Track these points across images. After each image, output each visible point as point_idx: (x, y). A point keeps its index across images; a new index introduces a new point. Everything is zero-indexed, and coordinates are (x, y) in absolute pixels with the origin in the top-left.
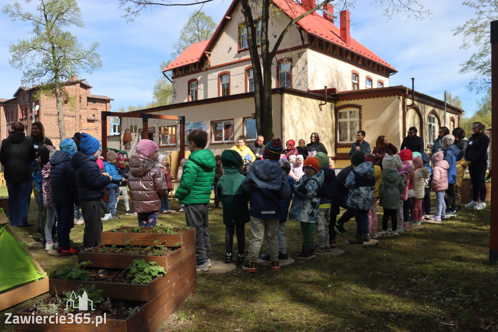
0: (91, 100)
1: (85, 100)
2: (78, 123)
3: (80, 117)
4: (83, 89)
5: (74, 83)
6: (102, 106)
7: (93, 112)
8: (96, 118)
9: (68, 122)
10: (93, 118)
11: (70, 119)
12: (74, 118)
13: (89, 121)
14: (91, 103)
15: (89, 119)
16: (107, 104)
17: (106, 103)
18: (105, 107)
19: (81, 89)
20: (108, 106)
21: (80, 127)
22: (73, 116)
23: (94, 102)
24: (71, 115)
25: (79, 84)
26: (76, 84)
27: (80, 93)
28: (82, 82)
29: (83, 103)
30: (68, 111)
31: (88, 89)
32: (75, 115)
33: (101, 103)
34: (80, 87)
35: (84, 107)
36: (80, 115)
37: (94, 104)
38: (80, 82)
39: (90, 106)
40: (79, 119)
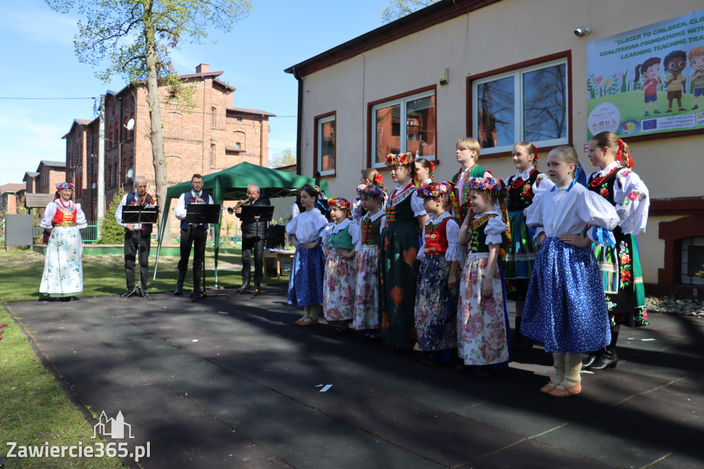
0: (230, 113)
1: (221, 112)
2: (207, 154)
3: (212, 145)
4: (220, 93)
5: (200, 79)
6: (254, 126)
7: (238, 138)
8: (243, 149)
9: (189, 153)
10: (236, 148)
11: (193, 147)
12: (200, 146)
13: (229, 152)
14: (234, 120)
15: (229, 149)
16: (264, 122)
17: (260, 122)
18: (258, 130)
19: (214, 89)
20: (265, 128)
21: (211, 162)
22: (199, 142)
23: (240, 119)
24: (194, 139)
25: (210, 81)
26: (206, 80)
27: (213, 99)
28: (217, 78)
29: (217, 119)
30: (189, 132)
31: (228, 92)
32: (201, 139)
33: (252, 121)
34: (211, 86)
35: (221, 127)
36: (212, 140)
37: (239, 122)
38: (213, 77)
39: (231, 126)
40: (209, 147)
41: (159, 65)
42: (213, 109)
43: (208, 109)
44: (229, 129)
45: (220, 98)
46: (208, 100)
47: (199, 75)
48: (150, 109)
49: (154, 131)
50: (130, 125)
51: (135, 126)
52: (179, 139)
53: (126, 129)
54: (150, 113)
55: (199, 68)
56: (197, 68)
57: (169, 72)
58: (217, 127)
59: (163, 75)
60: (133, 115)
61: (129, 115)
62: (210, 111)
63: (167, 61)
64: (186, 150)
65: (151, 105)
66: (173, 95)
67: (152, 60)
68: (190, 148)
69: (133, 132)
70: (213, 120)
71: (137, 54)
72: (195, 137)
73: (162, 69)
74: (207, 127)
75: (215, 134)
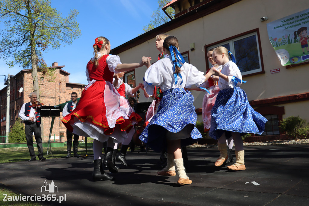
0: (68, 85)
1: (64, 85)
2: (58, 103)
3: (60, 99)
4: (63, 76)
6: (78, 91)
9: (49, 103)
12: (54, 99)
14: (70, 88)
17: (82, 89)
19: (60, 74)
22: (54, 98)
23: (72, 87)
24: (52, 96)
25: (59, 70)
26: (57, 70)
27: (60, 79)
28: (61, 69)
29: (62, 87)
30: (49, 93)
31: (66, 75)
32: (55, 96)
33: (78, 89)
34: (59, 73)
35: (64, 91)
36: (60, 97)
37: (72, 89)
38: (60, 68)
39: (68, 91)
40: (59, 100)
41: (37, 60)
42: (60, 83)
43: (58, 83)
44: (67, 92)
45: (63, 78)
46: (58, 78)
47: (53, 67)
48: (33, 80)
49: (35, 90)
50: (21, 90)
51: (23, 90)
52: (44, 97)
53: (19, 92)
54: (33, 81)
55: (53, 64)
56: (52, 64)
57: (42, 63)
58: (62, 91)
59: (39, 65)
60: (22, 86)
61: (20, 86)
62: (59, 83)
63: (41, 58)
64: (48, 101)
65: (34, 78)
66: (44, 73)
67: (34, 57)
68: (50, 101)
69: (22, 93)
70: (60, 88)
71: (26, 55)
72: (52, 95)
73: (39, 61)
74: (58, 90)
75: (61, 94)
